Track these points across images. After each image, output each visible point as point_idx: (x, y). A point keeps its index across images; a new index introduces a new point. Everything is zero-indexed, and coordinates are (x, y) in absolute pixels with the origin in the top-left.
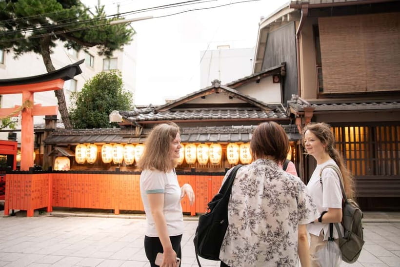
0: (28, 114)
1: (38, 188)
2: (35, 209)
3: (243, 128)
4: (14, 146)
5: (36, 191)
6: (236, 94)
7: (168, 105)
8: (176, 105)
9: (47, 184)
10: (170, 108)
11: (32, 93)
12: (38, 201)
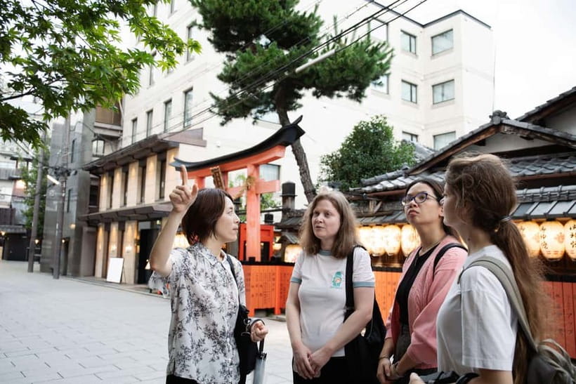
0: (252, 192)
1: (261, 283)
2: (257, 308)
3: (525, 194)
4: (269, 231)
5: (257, 286)
6: (531, 131)
7: (424, 163)
8: (434, 162)
9: (274, 279)
10: (425, 169)
11: (257, 166)
12: (261, 298)
